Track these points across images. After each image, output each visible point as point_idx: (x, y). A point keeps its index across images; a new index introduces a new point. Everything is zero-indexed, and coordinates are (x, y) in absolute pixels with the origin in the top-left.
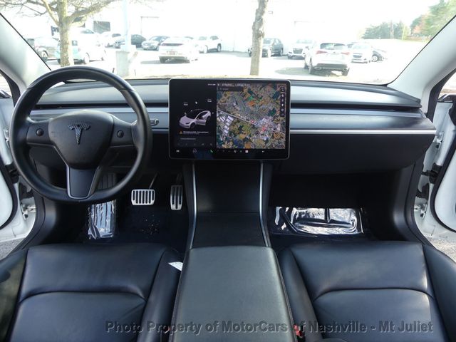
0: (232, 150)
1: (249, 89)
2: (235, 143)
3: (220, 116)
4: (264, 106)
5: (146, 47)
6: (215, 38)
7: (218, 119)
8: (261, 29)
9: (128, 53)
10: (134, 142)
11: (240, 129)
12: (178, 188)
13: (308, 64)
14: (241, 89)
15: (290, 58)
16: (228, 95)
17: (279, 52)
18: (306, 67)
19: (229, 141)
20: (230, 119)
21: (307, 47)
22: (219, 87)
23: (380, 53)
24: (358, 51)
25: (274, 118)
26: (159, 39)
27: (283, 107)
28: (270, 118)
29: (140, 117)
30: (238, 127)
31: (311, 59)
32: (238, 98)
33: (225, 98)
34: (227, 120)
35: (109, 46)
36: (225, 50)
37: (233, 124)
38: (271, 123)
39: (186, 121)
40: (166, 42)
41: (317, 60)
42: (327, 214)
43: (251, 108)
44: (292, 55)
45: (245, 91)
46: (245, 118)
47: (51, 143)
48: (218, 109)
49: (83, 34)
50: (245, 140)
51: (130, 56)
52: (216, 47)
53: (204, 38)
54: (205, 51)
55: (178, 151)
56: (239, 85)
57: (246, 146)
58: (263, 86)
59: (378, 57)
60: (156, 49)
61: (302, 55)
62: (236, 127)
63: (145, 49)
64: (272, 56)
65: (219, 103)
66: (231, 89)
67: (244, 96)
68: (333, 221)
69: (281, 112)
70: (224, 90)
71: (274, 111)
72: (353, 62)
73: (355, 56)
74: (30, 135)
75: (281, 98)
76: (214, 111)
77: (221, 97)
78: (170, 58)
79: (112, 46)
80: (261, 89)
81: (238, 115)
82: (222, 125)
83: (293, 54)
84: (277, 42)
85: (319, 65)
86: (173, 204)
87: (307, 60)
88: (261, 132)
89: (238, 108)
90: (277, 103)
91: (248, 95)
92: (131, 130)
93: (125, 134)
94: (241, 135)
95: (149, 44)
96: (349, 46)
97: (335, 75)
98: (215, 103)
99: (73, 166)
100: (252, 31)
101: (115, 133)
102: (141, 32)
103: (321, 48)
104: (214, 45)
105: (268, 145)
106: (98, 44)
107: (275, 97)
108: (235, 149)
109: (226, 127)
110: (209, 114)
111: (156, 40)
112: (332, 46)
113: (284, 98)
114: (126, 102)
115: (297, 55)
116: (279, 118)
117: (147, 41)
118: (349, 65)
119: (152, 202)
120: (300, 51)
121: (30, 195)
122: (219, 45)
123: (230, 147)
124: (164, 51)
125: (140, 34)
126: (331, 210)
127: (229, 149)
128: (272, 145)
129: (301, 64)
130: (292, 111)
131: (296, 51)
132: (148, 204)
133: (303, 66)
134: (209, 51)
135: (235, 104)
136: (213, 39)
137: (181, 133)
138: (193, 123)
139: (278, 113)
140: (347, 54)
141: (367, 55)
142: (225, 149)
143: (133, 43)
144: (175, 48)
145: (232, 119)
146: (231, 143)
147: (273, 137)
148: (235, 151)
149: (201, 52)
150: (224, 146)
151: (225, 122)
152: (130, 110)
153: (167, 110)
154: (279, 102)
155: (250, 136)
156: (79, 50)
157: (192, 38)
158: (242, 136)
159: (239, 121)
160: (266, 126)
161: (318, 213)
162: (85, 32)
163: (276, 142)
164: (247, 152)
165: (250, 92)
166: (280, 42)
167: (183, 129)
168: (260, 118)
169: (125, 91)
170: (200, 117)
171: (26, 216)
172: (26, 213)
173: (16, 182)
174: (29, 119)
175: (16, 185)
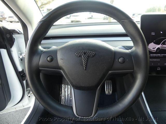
12: (109, 82)
52: (91, 17)
54: (87, 18)
93: (127, 60)
101: (116, 60)
112: (137, 15)
134: (89, 18)
170: (164, 44)
171: (29, 97)
172: (29, 95)
173: (24, 80)
174: (40, 47)
175: (25, 82)
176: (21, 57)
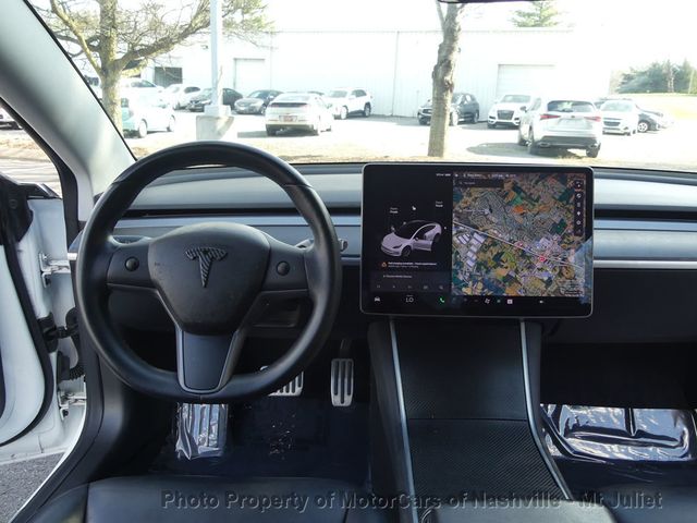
0: (482, 298)
1: (515, 184)
2: (486, 285)
3: (459, 232)
4: (542, 215)
5: (242, 109)
6: (360, 93)
7: (455, 239)
8: (448, 78)
9: (218, 118)
10: (310, 283)
11: (498, 258)
12: (344, 364)
13: (526, 137)
14: (499, 183)
15: (493, 127)
16: (475, 195)
17: (473, 116)
18: (522, 142)
19: (475, 282)
20: (478, 240)
21: (523, 109)
22: (458, 179)
23: (653, 117)
24: (612, 115)
25: (563, 238)
26: (264, 95)
27: (580, 218)
28: (556, 237)
29: (322, 235)
30: (494, 254)
31: (531, 128)
32: (493, 200)
33: (469, 201)
34: (473, 241)
35: (180, 108)
36: (376, 113)
37: (484, 248)
38: (557, 248)
39: (393, 243)
40: (277, 100)
41: (542, 130)
42: (629, 419)
43: (520, 220)
44: (495, 121)
45: (507, 186)
46: (506, 237)
47: (153, 285)
48: (455, 220)
49: (136, 88)
50: (508, 279)
51: (220, 124)
52: (362, 109)
53: (340, 94)
54: (344, 116)
55: (377, 299)
56: (494, 175)
57: (510, 291)
58: (541, 178)
59: (649, 125)
60: (259, 113)
61: (513, 121)
62: (489, 254)
63: (241, 113)
64: (460, 123)
65: (457, 208)
66: (479, 183)
67: (504, 197)
68: (641, 434)
69: (576, 228)
70: (467, 184)
71: (562, 224)
72: (604, 133)
73: (605, 123)
74: (114, 269)
75: (576, 200)
76: (447, 224)
77: (462, 197)
78: (283, 127)
79: (183, 108)
80: (537, 183)
81: (493, 232)
82: (462, 251)
83: (497, 120)
84: (469, 99)
85: (546, 139)
86: (336, 394)
87: (524, 130)
88: (539, 265)
89: (493, 219)
90: (569, 210)
91: (514, 194)
92: (303, 261)
93: (293, 268)
94: (499, 269)
95: (247, 104)
96: (598, 105)
97: (574, 155)
98: (449, 209)
99: (190, 328)
100: (431, 81)
101: (273, 268)
102: (234, 84)
103: (550, 109)
104: (357, 105)
105: (552, 288)
106: (162, 103)
107: (564, 197)
108: (489, 297)
109: (470, 254)
110: (437, 229)
111: (259, 97)
112: (569, 106)
113: (581, 200)
114: (293, 206)
115: (505, 123)
116: (571, 238)
117: (245, 99)
118: (601, 139)
119: (298, 390)
120: (510, 114)
121: (75, 373)
122: (368, 105)
123: (478, 292)
124: (272, 116)
125: (231, 87)
126: (637, 412)
127: (475, 297)
128: (558, 289)
129: (511, 137)
130: (597, 223)
131: (501, 114)
132: (290, 393)
133: (516, 141)
134: (351, 116)
135: (487, 211)
136: (357, 96)
137: (384, 265)
138: (408, 247)
139: (570, 229)
140: (596, 119)
141: (630, 120)
142: (468, 297)
143: (225, 103)
144: (293, 111)
145: (482, 240)
146: (480, 286)
147: (561, 274)
148: (487, 301)
149: (338, 118)
150: (467, 291)
151: (469, 245)
152: (300, 220)
153: (358, 220)
154: (572, 207)
155: (517, 271)
156: (131, 114)
157: (321, 94)
158: (500, 273)
159: (494, 244)
160: (548, 253)
161: (613, 416)
162: (140, 85)
163: (567, 285)
164: (510, 302)
165: (516, 188)
166: (473, 99)
167: (389, 258)
168: (534, 237)
169: (295, 187)
170: (421, 236)
171: (65, 413)
172: (65, 407)
173: (54, 351)
174: (111, 239)
175: (53, 356)
176: (47, 271)
